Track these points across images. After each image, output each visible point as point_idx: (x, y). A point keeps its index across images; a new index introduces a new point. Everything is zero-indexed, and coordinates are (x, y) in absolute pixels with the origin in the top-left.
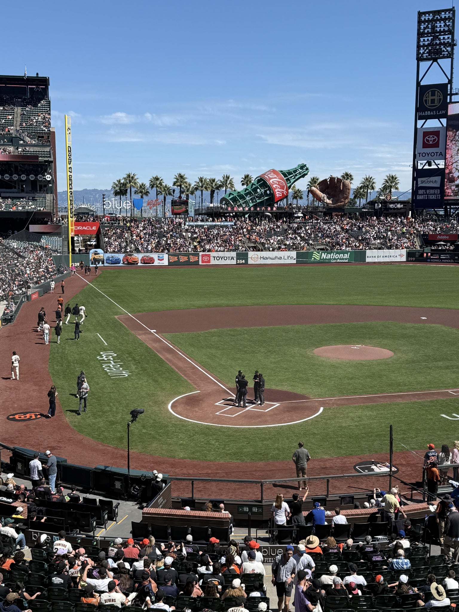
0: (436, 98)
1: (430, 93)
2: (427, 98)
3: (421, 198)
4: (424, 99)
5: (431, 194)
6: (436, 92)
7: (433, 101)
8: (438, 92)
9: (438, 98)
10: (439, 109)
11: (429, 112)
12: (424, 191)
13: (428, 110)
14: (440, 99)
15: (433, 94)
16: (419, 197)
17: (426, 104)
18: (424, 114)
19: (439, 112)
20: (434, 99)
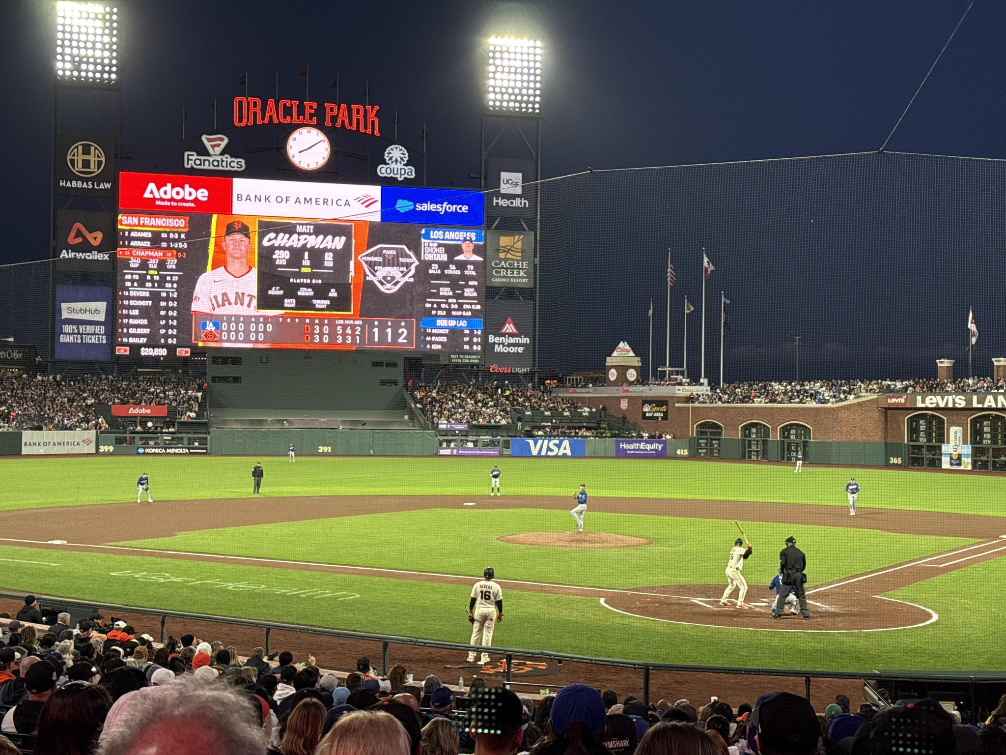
0: (92, 158)
1: (80, 148)
2: (74, 155)
3: (68, 340)
4: (69, 157)
5: (88, 334)
6: (92, 148)
7: (86, 164)
8: (96, 148)
9: (97, 159)
10: (98, 179)
11: (80, 183)
12: (75, 327)
13: (77, 178)
14: (100, 163)
15: (86, 151)
16: (63, 339)
17: (74, 168)
18: (69, 185)
19: (98, 185)
20: (89, 161)
